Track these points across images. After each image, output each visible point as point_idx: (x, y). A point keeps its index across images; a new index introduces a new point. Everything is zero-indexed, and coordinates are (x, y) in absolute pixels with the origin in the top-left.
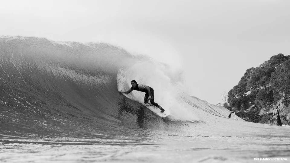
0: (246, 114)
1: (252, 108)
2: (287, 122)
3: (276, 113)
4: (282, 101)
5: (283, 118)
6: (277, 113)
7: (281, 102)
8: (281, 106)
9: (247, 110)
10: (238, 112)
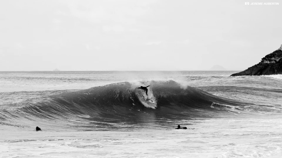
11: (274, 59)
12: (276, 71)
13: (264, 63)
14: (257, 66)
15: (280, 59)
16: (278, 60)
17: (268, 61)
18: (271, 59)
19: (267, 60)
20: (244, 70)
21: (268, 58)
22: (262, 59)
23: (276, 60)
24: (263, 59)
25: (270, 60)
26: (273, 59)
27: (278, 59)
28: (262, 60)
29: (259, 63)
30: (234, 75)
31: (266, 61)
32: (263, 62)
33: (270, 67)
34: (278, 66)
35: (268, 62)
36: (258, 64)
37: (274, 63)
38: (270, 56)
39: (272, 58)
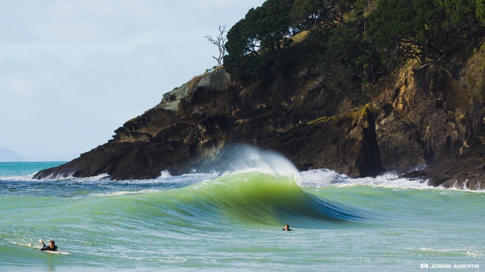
0: (288, 114)
1: (310, 92)
2: (423, 147)
3: (361, 117)
4: (414, 70)
5: (408, 133)
6: (364, 119)
7: (409, 74)
8: (410, 87)
9: (292, 99)
10: (262, 107)
11: (147, 132)
12: (151, 161)
13: (122, 141)
14: (103, 149)
15: (162, 132)
16: (154, 135)
17: (131, 137)
18: (139, 131)
19: (127, 134)
20: (70, 160)
21: (131, 129)
22: (115, 131)
23: (151, 133)
24: (120, 131)
25: (136, 135)
26: (143, 131)
27: (156, 130)
28: (115, 134)
29: (109, 141)
30: (45, 173)
31: (127, 137)
32: (120, 139)
33: (136, 151)
34: (156, 149)
35: (132, 140)
36: (105, 145)
37: (147, 141)
38: (136, 123)
39: (140, 128)
